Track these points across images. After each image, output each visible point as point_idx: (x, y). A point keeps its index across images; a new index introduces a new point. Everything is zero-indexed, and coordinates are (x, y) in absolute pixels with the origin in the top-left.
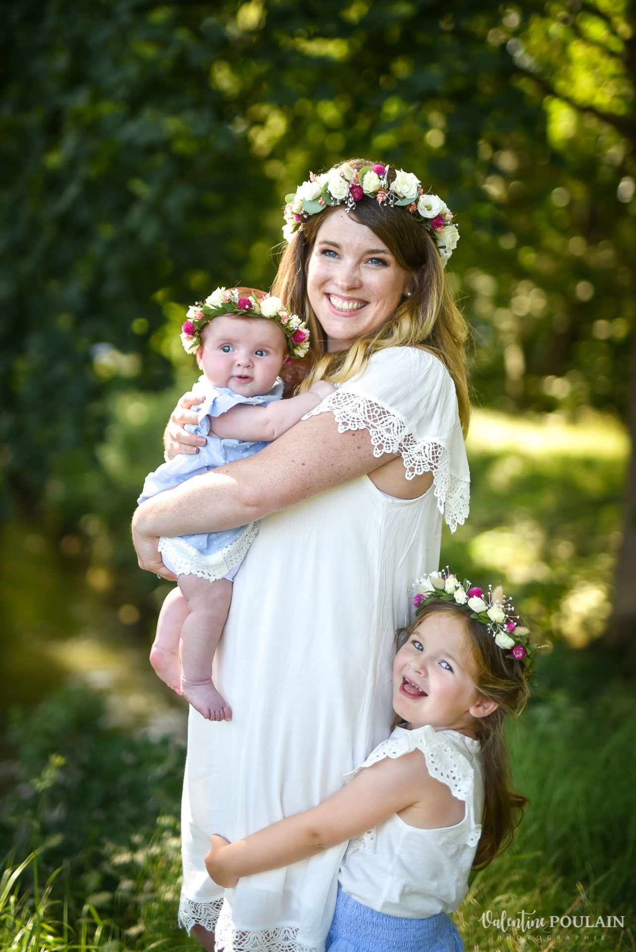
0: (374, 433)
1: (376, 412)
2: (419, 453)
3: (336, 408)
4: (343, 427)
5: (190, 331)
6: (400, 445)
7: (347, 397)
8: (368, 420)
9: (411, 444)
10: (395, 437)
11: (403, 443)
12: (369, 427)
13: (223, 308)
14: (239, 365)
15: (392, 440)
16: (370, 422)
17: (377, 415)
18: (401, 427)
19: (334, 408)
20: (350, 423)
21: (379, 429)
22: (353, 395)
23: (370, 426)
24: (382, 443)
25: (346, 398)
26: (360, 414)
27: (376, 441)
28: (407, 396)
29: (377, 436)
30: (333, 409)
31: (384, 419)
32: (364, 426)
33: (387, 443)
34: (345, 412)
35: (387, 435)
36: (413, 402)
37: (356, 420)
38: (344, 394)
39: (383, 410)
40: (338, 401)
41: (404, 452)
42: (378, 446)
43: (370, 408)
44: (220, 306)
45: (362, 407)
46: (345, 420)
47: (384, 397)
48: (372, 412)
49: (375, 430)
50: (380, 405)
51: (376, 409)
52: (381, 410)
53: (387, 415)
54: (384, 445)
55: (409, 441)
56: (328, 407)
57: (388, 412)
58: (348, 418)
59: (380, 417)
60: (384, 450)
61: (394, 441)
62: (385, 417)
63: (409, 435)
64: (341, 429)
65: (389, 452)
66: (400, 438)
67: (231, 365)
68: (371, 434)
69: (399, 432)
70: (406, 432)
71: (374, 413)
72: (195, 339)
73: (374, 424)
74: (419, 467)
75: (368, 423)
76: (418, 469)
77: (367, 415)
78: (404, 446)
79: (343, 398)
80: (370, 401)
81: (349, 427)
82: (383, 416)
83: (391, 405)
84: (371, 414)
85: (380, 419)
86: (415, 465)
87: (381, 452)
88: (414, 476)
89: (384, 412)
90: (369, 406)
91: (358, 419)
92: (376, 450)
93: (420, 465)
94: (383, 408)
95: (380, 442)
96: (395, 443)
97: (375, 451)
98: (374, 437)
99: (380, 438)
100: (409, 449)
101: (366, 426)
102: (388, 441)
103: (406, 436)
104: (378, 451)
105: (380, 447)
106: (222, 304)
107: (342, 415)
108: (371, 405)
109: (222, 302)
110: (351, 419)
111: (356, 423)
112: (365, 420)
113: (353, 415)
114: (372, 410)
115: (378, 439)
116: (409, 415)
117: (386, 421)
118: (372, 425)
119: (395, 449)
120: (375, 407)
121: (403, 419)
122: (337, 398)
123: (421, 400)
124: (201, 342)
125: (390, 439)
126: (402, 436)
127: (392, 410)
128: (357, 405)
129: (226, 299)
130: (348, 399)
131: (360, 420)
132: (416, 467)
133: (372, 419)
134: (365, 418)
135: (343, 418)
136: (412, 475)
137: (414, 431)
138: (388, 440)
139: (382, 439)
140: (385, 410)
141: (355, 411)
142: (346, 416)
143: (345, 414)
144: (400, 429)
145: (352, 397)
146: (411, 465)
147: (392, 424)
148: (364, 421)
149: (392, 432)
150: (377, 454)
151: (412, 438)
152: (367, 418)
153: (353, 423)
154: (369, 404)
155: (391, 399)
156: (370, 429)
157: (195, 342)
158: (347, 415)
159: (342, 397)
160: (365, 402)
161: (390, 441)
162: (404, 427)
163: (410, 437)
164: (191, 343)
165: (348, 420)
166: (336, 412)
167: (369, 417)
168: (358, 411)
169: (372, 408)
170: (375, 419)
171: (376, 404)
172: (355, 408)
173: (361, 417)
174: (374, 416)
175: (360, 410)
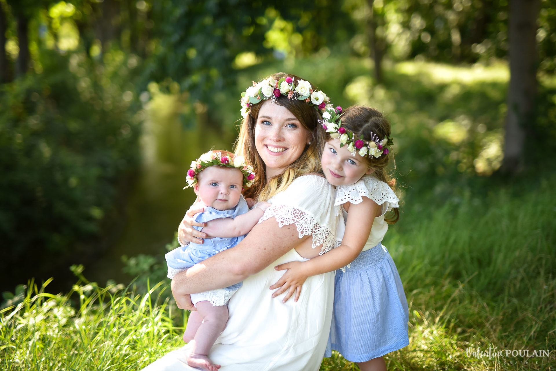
0: (298, 225)
1: (298, 213)
2: (320, 233)
3: (276, 214)
4: (282, 224)
6: (312, 230)
7: (281, 207)
8: (294, 218)
9: (318, 228)
10: (309, 226)
11: (313, 229)
12: (295, 222)
14: (222, 193)
15: (308, 228)
16: (296, 219)
17: (299, 215)
18: (312, 220)
19: (275, 214)
20: (285, 221)
21: (301, 222)
22: (284, 206)
23: (296, 221)
24: (303, 230)
25: (280, 208)
26: (290, 216)
27: (300, 229)
28: (313, 203)
29: (300, 227)
31: (303, 217)
32: (292, 222)
33: (306, 230)
34: (281, 216)
35: (305, 225)
36: (316, 206)
37: (288, 219)
38: (279, 206)
39: (302, 212)
40: (277, 210)
42: (301, 232)
43: (294, 212)
46: (282, 220)
47: (302, 204)
48: (296, 214)
49: (299, 223)
50: (299, 210)
51: (298, 212)
52: (301, 212)
53: (304, 214)
54: (304, 231)
55: (317, 226)
56: (272, 214)
57: (304, 213)
58: (283, 219)
59: (300, 216)
60: (305, 234)
61: (309, 228)
62: (303, 216)
63: (316, 224)
64: (281, 225)
65: (307, 234)
66: (312, 227)
67: (217, 194)
68: (297, 226)
69: (311, 223)
70: (315, 222)
71: (297, 214)
72: (195, 179)
73: (298, 220)
75: (295, 220)
77: (293, 216)
78: (314, 230)
80: (294, 208)
81: (284, 224)
82: (302, 215)
83: (306, 209)
84: (296, 215)
85: (301, 217)
87: (302, 235)
89: (302, 213)
90: (294, 211)
91: (289, 219)
92: (300, 234)
94: (301, 211)
95: (302, 230)
96: (310, 229)
97: (299, 235)
98: (298, 227)
100: (317, 231)
101: (294, 222)
102: (306, 229)
103: (315, 225)
104: (301, 235)
105: (302, 232)
108: (295, 210)
110: (285, 219)
111: (288, 221)
112: (293, 218)
113: (286, 217)
114: (296, 213)
115: (301, 228)
116: (315, 213)
117: (304, 218)
118: (297, 221)
119: (309, 232)
120: (297, 211)
121: (313, 215)
122: (276, 208)
123: (321, 204)
124: (198, 181)
125: (307, 227)
126: (313, 225)
127: (306, 211)
128: (288, 211)
132: (318, 241)
133: (297, 218)
134: (293, 217)
135: (280, 219)
136: (315, 245)
137: (319, 220)
138: (306, 228)
139: (303, 228)
140: (303, 212)
142: (282, 218)
143: (281, 217)
144: (311, 221)
145: (284, 207)
147: (307, 219)
148: (292, 219)
149: (307, 223)
150: (301, 236)
151: (318, 225)
152: (294, 217)
153: (286, 221)
154: (294, 210)
155: (305, 205)
156: (296, 223)
158: (283, 217)
159: (278, 208)
160: (292, 209)
161: (307, 229)
162: (314, 220)
163: (317, 225)
165: (284, 220)
166: (276, 217)
167: (295, 217)
168: (288, 214)
169: (296, 211)
170: (298, 217)
171: (297, 209)
172: (286, 212)
173: (290, 217)
174: (297, 216)
175: (290, 213)
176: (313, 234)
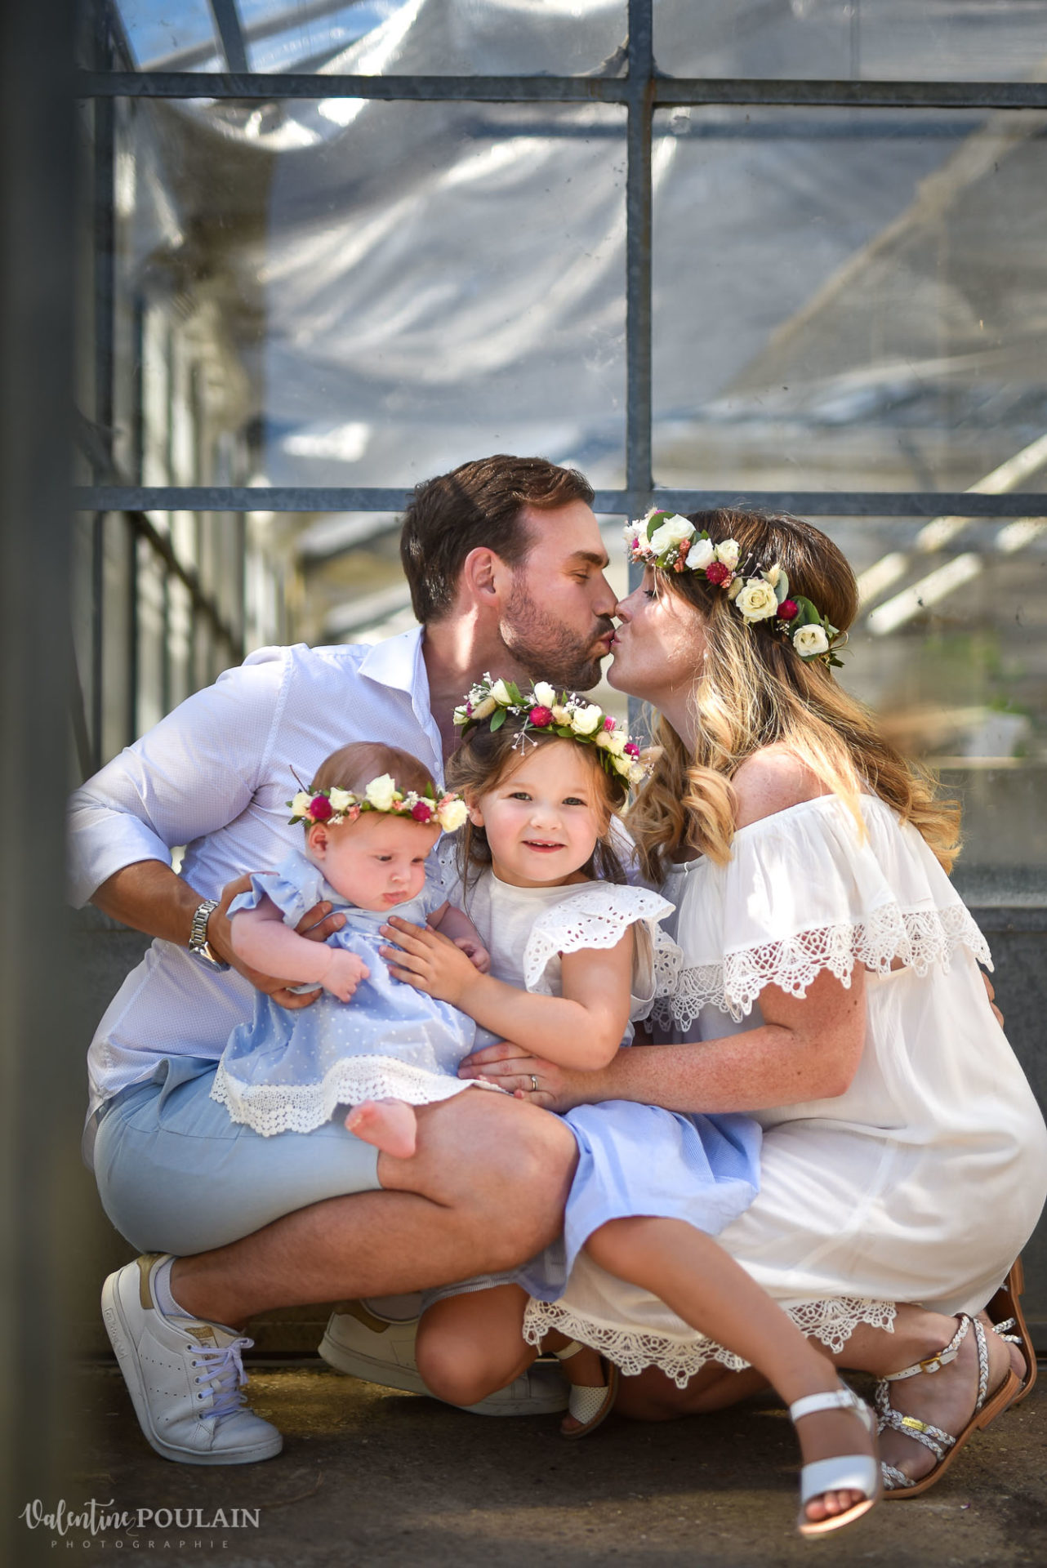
1: (815, 940)
7: (772, 950)
8: (815, 958)
12: (824, 964)
16: (819, 956)
17: (818, 943)
20: (799, 980)
23: (823, 961)
26: (804, 958)
30: (772, 978)
34: (785, 972)
37: (803, 970)
39: (820, 931)
43: (806, 943)
45: (796, 950)
52: (818, 933)
57: (825, 929)
58: (793, 976)
75: (818, 961)
77: (809, 953)
80: (798, 936)
91: (804, 967)
94: (817, 930)
100: (861, 944)
101: (821, 965)
107: (785, 979)
110: (798, 974)
111: (806, 973)
112: (812, 960)
113: (794, 967)
114: (809, 943)
118: (825, 959)
128: (790, 951)
130: (775, 953)
134: (810, 958)
135: (789, 981)
141: (794, 961)
142: (790, 975)
143: (787, 975)
148: (812, 963)
152: (812, 955)
153: (803, 976)
154: (800, 939)
165: (796, 978)
167: (814, 953)
168: (797, 958)
169: (807, 940)
170: (820, 949)
171: (807, 933)
172: (790, 957)
173: (805, 960)
174: (817, 947)
175: (799, 955)
176: (859, 958)
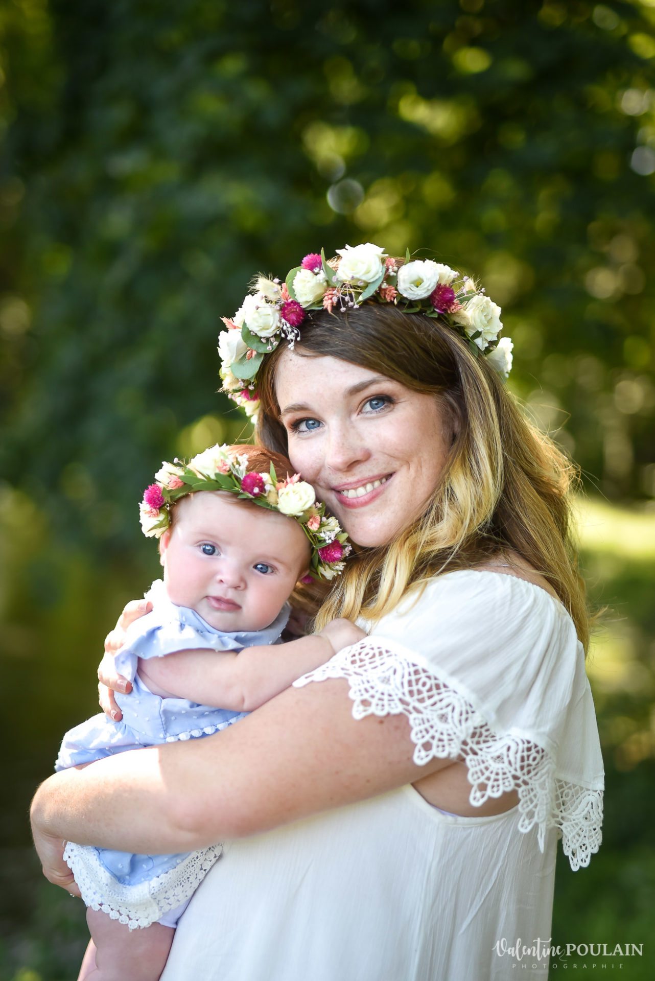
0: (417, 722)
1: (424, 684)
2: (498, 757)
3: (356, 673)
4: (361, 708)
5: (158, 503)
6: (465, 743)
7: (377, 654)
8: (407, 698)
9: (485, 742)
10: (455, 730)
11: (469, 740)
12: (408, 710)
13: (216, 481)
14: (221, 582)
15: (449, 735)
16: (413, 702)
17: (424, 689)
18: (467, 713)
19: (351, 672)
20: (374, 701)
21: (427, 714)
22: (387, 652)
23: (410, 708)
24: (431, 741)
25: (374, 656)
26: (396, 687)
27: (420, 735)
28: (482, 659)
29: (422, 727)
30: (349, 675)
31: (436, 698)
32: (397, 709)
33: (440, 740)
34: (368, 682)
35: (440, 726)
36: (491, 669)
37: (386, 697)
38: (372, 649)
39: (437, 682)
40: (361, 660)
41: (471, 756)
42: (423, 745)
43: (413, 678)
44: (213, 477)
45: (399, 673)
46: (366, 696)
47: (440, 659)
48: (417, 684)
49: (420, 716)
50: (431, 673)
51: (424, 679)
52: (433, 682)
53: (443, 689)
54: (435, 743)
55: (481, 735)
56: (343, 669)
57: (445, 686)
58: (372, 692)
59: (430, 694)
60: (435, 752)
61: (453, 737)
62: (439, 694)
63: (482, 727)
64: (358, 713)
65: (443, 755)
66: (463, 731)
67: (209, 578)
68: (411, 722)
69: (463, 722)
70: (476, 720)
71: (420, 686)
73: (418, 705)
74: (496, 783)
75: (407, 704)
76: (493, 787)
77: (407, 689)
78: (470, 745)
79: (370, 655)
80: (414, 665)
81: (372, 709)
82: (434, 691)
83: (453, 673)
84: (415, 688)
85: (430, 697)
86: (488, 779)
87: (427, 756)
88: (485, 799)
89: (438, 687)
90: (412, 673)
91: (390, 695)
92: (420, 751)
93: (496, 780)
94: (436, 679)
95: (427, 738)
96: (456, 740)
97: (416, 754)
98: (416, 729)
99: (427, 731)
100: (481, 750)
101: (404, 709)
102: (442, 737)
103: (475, 728)
104: (423, 753)
105: (427, 746)
106: (216, 475)
107: (362, 687)
108: (416, 672)
109: (217, 471)
110: (378, 695)
112: (404, 697)
113: (381, 687)
114: (417, 681)
115: (424, 733)
116: (484, 693)
117: (441, 700)
118: (414, 708)
119: (454, 750)
120: (423, 675)
121: (472, 698)
122: (360, 654)
123: (508, 668)
124: (171, 522)
125: (445, 733)
126: (467, 729)
127: (453, 683)
128: (392, 671)
129: (224, 468)
130: (377, 658)
131: (394, 697)
132: (490, 783)
133: (416, 697)
134: (404, 694)
135: (363, 692)
136: (483, 796)
137: (493, 717)
138: (442, 734)
139: (432, 732)
140: (440, 682)
141: (386, 681)
142: (369, 689)
143: (367, 686)
144: (464, 716)
145: (385, 655)
146: (482, 779)
147: (450, 708)
148: (401, 700)
149: (450, 720)
150: (421, 758)
151: (487, 730)
152: (407, 693)
153: (381, 702)
154: (412, 669)
155: (454, 663)
156: (410, 713)
157: (161, 522)
158: (372, 688)
159: (367, 654)
160: (406, 666)
161: (445, 737)
162: (473, 712)
163: (483, 730)
164: (155, 521)
165: (373, 697)
166: (353, 681)
167: (411, 693)
168: (392, 681)
169: (418, 676)
170: (420, 697)
171: (424, 671)
172: (387, 674)
173: (397, 691)
174: (419, 692)
175: (396, 680)
176: (468, 758)
